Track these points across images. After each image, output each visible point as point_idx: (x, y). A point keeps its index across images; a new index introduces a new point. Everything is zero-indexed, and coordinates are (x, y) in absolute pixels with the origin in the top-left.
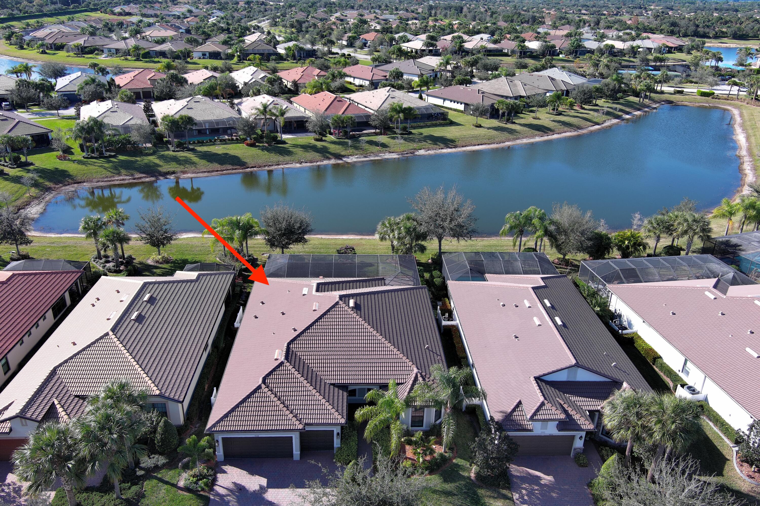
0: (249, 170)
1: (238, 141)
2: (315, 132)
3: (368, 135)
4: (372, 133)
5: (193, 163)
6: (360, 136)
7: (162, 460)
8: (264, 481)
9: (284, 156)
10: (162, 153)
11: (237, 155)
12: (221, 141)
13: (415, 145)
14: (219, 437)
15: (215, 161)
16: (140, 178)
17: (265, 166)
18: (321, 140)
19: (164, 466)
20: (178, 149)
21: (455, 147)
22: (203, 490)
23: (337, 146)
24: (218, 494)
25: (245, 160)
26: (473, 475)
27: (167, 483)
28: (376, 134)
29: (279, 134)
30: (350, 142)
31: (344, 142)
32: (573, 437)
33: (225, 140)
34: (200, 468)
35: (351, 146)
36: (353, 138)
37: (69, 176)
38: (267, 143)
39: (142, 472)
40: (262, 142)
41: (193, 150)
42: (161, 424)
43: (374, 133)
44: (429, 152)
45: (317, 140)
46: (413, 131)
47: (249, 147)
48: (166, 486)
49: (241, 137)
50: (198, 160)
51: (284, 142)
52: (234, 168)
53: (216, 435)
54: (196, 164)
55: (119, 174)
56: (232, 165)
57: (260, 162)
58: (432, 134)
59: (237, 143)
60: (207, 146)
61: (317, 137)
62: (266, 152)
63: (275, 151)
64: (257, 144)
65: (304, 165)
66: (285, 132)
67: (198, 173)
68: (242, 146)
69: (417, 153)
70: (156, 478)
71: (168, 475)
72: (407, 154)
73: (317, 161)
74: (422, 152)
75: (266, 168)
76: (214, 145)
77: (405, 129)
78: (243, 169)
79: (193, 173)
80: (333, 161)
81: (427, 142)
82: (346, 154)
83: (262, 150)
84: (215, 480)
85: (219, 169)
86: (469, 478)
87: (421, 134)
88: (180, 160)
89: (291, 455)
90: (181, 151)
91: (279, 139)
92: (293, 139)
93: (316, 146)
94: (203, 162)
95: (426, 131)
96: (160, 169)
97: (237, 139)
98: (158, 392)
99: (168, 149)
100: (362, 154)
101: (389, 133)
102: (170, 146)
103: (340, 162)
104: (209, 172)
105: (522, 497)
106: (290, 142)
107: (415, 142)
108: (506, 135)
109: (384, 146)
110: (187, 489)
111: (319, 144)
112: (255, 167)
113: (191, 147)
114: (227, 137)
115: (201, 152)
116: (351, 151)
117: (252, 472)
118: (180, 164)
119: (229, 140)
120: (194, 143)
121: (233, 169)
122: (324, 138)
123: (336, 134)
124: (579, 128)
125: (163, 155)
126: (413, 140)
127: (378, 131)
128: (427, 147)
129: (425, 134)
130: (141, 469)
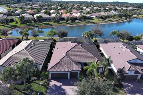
2: (66, 20)
6: (75, 21)
7: (36, 78)
8: (61, 84)
9: (60, 24)
12: (47, 21)
14: (50, 73)
16: (32, 27)
19: (36, 80)
21: (95, 24)
22: (46, 85)
23: (71, 23)
24: (50, 86)
25: (52, 25)
26: (113, 84)
27: (37, 83)
28: (78, 21)
30: (73, 22)
32: (138, 76)
34: (45, 80)
37: (17, 26)
39: (31, 81)
42: (36, 69)
45: (67, 22)
47: (53, 23)
48: (37, 84)
51: (60, 22)
53: (49, 72)
54: (43, 25)
55: (27, 26)
56: (50, 25)
57: (55, 25)
58: (90, 21)
59: (51, 22)
60: (45, 22)
63: (58, 23)
65: (64, 26)
66: (60, 20)
69: (87, 24)
70: (34, 82)
71: (37, 82)
72: (85, 24)
75: (57, 26)
77: (84, 20)
80: (70, 25)
83: (56, 23)
84: (49, 83)
85: (47, 26)
86: (112, 85)
89: (67, 78)
90: (40, 23)
92: (62, 21)
95: (88, 21)
96: (35, 26)
98: (35, 62)
99: (37, 22)
100: (76, 24)
101: (81, 21)
103: (72, 25)
105: (126, 90)
108: (104, 22)
110: (42, 85)
115: (43, 23)
116: (74, 24)
117: (58, 82)
118: (39, 25)
119: (49, 21)
120: (42, 21)
123: (70, 21)
124: (119, 21)
126: (86, 22)
128: (89, 23)
130: (31, 80)
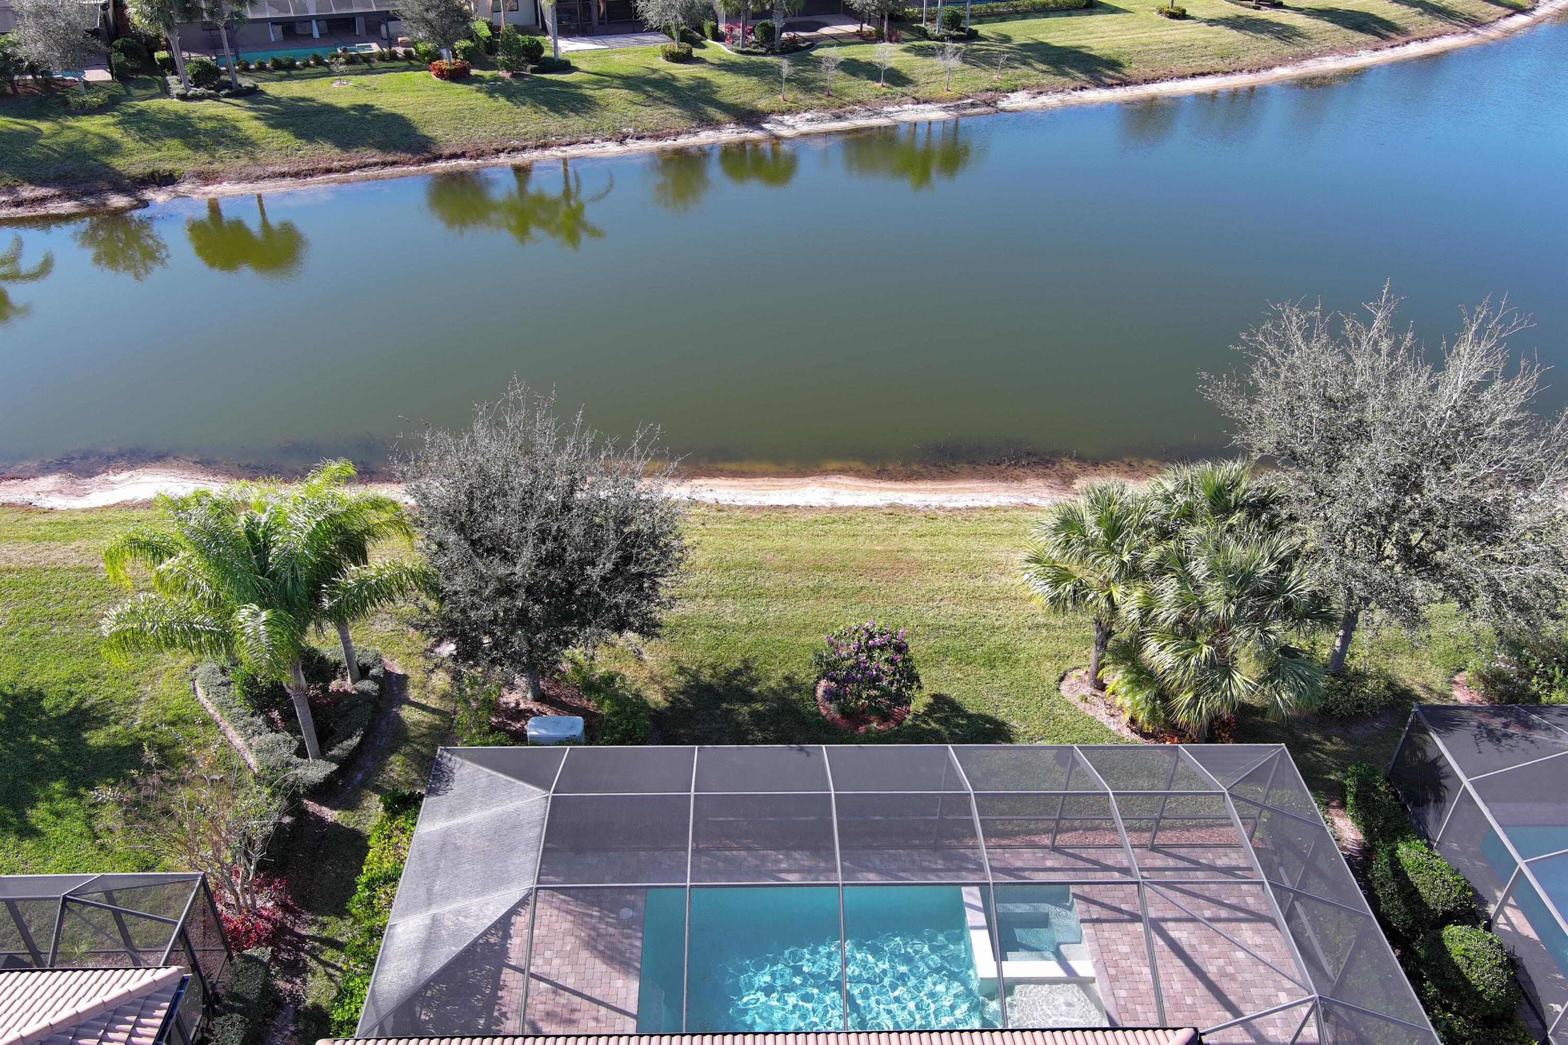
0: (440, 166)
1: (413, 62)
2: (666, 30)
3: (840, 41)
4: (848, 35)
5: (243, 143)
6: (814, 44)
9: (565, 116)
10: (142, 104)
11: (400, 111)
12: (351, 61)
13: (995, 77)
15: (320, 135)
16: (42, 200)
17: (498, 152)
18: (687, 58)
20: (200, 90)
21: (1124, 83)
23: (742, 80)
25: (428, 131)
28: (864, 38)
29: (547, 40)
30: (785, 65)
31: (765, 65)
33: (367, 59)
35: (788, 80)
36: (791, 49)
38: (508, 69)
40: (493, 66)
41: (252, 94)
43: (859, 34)
44: (1043, 99)
45: (674, 57)
46: (983, 29)
47: (448, 84)
49: (422, 47)
50: (264, 129)
51: (565, 67)
52: (390, 158)
54: (253, 144)
56: (384, 147)
57: (482, 135)
58: (1041, 37)
59: (407, 69)
60: (301, 78)
61: (674, 46)
62: (502, 100)
63: (533, 96)
64: (474, 72)
65: (633, 146)
66: (566, 32)
67: (259, 178)
68: (425, 78)
69: (1003, 104)
72: (973, 105)
73: (678, 134)
74: (1019, 100)
75: (503, 158)
76: (329, 74)
77: (954, 21)
78: (419, 163)
79: (240, 180)
80: (730, 134)
81: (1030, 65)
82: (775, 106)
83: (491, 93)
85: (336, 164)
87: (1007, 39)
88: (197, 132)
90: (210, 97)
91: (547, 53)
92: (597, 55)
93: (674, 78)
94: (283, 138)
95: (1020, 30)
96: (119, 163)
97: (408, 55)
99: (165, 92)
100: (825, 108)
101: (905, 35)
102: (172, 79)
103: (755, 135)
104: (297, 175)
106: (583, 66)
107: (993, 65)
109: (896, 78)
111: (683, 72)
112: (463, 155)
113: (246, 82)
114: (375, 48)
115: (277, 100)
116: (790, 95)
118: (197, 147)
119: (382, 57)
120: (262, 67)
121: (385, 164)
122: (696, 52)
123: (734, 38)
125: (141, 112)
126: (987, 60)
127: (866, 27)
128: (1033, 81)
129: (1019, 39)
